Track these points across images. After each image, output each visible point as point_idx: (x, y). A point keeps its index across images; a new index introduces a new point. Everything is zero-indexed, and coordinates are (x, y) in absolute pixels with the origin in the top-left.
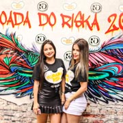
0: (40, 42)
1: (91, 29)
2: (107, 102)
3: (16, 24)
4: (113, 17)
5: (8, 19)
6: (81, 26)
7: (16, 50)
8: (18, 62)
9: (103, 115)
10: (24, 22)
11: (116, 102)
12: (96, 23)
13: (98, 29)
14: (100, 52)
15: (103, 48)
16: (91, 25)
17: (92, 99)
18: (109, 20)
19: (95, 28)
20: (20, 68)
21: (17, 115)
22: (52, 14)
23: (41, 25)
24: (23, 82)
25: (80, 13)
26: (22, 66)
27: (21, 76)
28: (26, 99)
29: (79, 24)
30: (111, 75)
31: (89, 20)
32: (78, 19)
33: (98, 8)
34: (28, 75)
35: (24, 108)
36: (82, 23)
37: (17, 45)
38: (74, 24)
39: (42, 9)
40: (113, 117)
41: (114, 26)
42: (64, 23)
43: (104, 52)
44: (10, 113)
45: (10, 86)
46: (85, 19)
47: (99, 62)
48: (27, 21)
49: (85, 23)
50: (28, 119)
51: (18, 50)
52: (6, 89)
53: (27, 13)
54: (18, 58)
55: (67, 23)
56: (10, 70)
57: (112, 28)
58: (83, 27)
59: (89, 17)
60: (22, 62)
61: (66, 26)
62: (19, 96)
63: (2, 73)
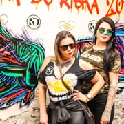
1: (91, 12)
6: (81, 7)
13: (98, 13)
16: (91, 7)
18: (108, 3)
19: (94, 10)
24: (10, 86)
27: (7, 77)
28: (14, 109)
29: (79, 4)
31: (89, 1)
34: (16, 75)
36: (82, 4)
38: (74, 4)
41: (112, 10)
49: (85, 4)
55: (65, 2)
57: (110, 12)
58: (83, 9)
62: (4, 106)
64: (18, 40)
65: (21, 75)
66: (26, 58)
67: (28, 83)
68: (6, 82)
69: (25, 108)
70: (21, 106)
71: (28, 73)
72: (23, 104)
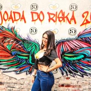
0: (32, 33)
1: (70, 23)
2: (83, 77)
3: (15, 20)
4: (86, 14)
5: (9, 17)
6: (63, 21)
7: (15, 40)
8: (17, 48)
9: (80, 86)
10: (21, 19)
11: (89, 76)
12: (73, 18)
13: (75, 23)
14: (77, 39)
15: (79, 36)
16: (70, 20)
17: (72, 74)
18: (83, 16)
19: (73, 22)
20: (19, 53)
21: (17, 86)
22: (41, 12)
23: (33, 20)
24: (21, 63)
25: (61, 11)
26: (20, 51)
27: (20, 58)
28: (23, 75)
29: (61, 19)
30: (85, 57)
31: (68, 16)
32: (61, 15)
33: (75, 8)
34: (24, 58)
35: (22, 82)
36: (63, 19)
37: (16, 35)
39: (33, 9)
40: (87, 87)
41: (87, 20)
42: (50, 19)
43: (80, 39)
44: (12, 85)
45: (12, 66)
46: (65, 15)
47: (76, 47)
48: (23, 18)
49: (65, 19)
50: (25, 89)
51: (17, 39)
52: (8, 68)
53: (23, 12)
54: (17, 45)
55: (52, 19)
56: (11, 54)
57: (85, 22)
58: (64, 21)
59: (68, 14)
60: (20, 48)
61: (51, 21)
62: (18, 72)
63: (5, 57)
64: (25, 40)
65: (27, 58)
66: (29, 50)
67: (31, 62)
68: (19, 61)
69: (29, 75)
70: (27, 74)
71: (30, 57)
72: (28, 73)
